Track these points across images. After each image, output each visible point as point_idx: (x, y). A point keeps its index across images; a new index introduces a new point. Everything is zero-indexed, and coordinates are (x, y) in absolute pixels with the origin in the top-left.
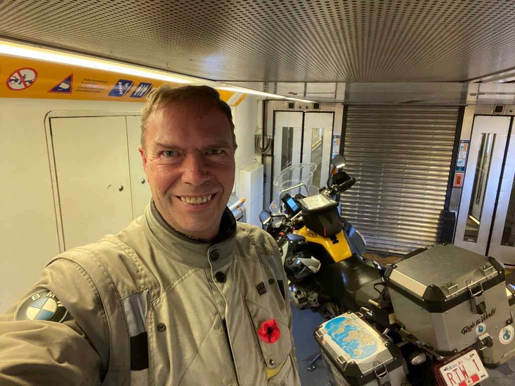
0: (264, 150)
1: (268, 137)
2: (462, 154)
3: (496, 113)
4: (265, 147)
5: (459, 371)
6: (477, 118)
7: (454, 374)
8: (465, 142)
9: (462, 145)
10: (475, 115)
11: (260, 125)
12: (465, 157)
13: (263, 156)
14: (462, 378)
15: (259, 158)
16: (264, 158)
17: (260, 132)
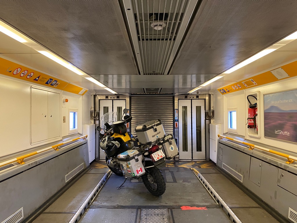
0: (95, 117)
1: (97, 112)
2: (176, 115)
3: (186, 98)
4: (95, 116)
5: (157, 155)
6: (179, 100)
7: (156, 156)
8: (176, 110)
9: (176, 111)
10: (178, 99)
11: (93, 106)
12: (177, 116)
13: (94, 120)
14: (158, 157)
15: (93, 121)
16: (95, 121)
17: (93, 109)
